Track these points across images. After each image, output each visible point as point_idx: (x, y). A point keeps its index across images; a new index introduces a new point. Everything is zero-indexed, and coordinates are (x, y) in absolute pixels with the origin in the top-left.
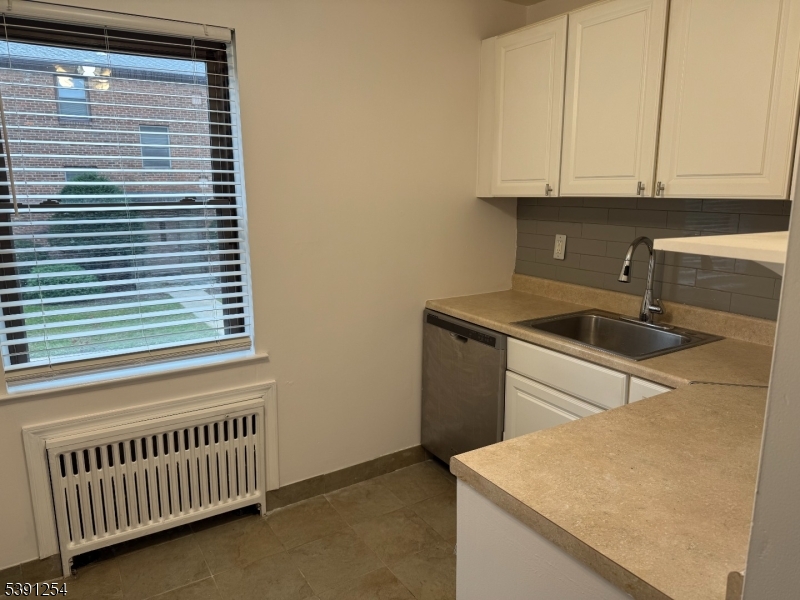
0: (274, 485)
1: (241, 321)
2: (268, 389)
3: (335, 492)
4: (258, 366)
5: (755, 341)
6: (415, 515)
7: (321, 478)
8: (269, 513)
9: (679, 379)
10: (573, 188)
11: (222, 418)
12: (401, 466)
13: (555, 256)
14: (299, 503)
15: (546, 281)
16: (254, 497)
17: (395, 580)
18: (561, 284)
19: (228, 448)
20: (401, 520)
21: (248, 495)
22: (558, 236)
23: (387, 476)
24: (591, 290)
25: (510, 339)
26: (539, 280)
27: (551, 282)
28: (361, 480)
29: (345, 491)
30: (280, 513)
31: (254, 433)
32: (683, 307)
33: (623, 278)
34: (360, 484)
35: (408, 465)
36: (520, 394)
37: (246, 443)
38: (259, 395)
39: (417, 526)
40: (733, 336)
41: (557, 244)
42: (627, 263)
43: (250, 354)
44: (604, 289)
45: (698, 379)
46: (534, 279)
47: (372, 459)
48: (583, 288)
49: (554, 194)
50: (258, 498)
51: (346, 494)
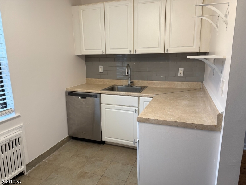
0: (28, 162)
1: (5, 103)
2: (22, 127)
3: (47, 158)
4: (17, 119)
5: (154, 86)
6: (78, 155)
7: (42, 155)
8: (27, 173)
9: (152, 95)
10: (110, 52)
11: (8, 141)
12: (64, 144)
13: (100, 72)
14: (36, 166)
15: (98, 79)
16: (22, 169)
17: (86, 173)
18: (103, 79)
19: (10, 153)
20: (76, 158)
21: (19, 169)
22: (100, 66)
23: (61, 148)
24: (112, 80)
25: (101, 95)
26: (96, 79)
27: (99, 79)
28: (53, 152)
29: (50, 157)
30: (31, 172)
31: (19, 144)
32: (137, 81)
33: (127, 75)
34: (54, 153)
35: (66, 143)
36: (106, 109)
37: (17, 149)
38: (18, 130)
39: (81, 157)
40: (149, 86)
41: (100, 68)
42: (127, 71)
43: (14, 115)
44: (115, 79)
45: (155, 94)
46: (94, 79)
47: (56, 144)
48: (110, 80)
49: (104, 53)
50: (23, 169)
51: (51, 158)
